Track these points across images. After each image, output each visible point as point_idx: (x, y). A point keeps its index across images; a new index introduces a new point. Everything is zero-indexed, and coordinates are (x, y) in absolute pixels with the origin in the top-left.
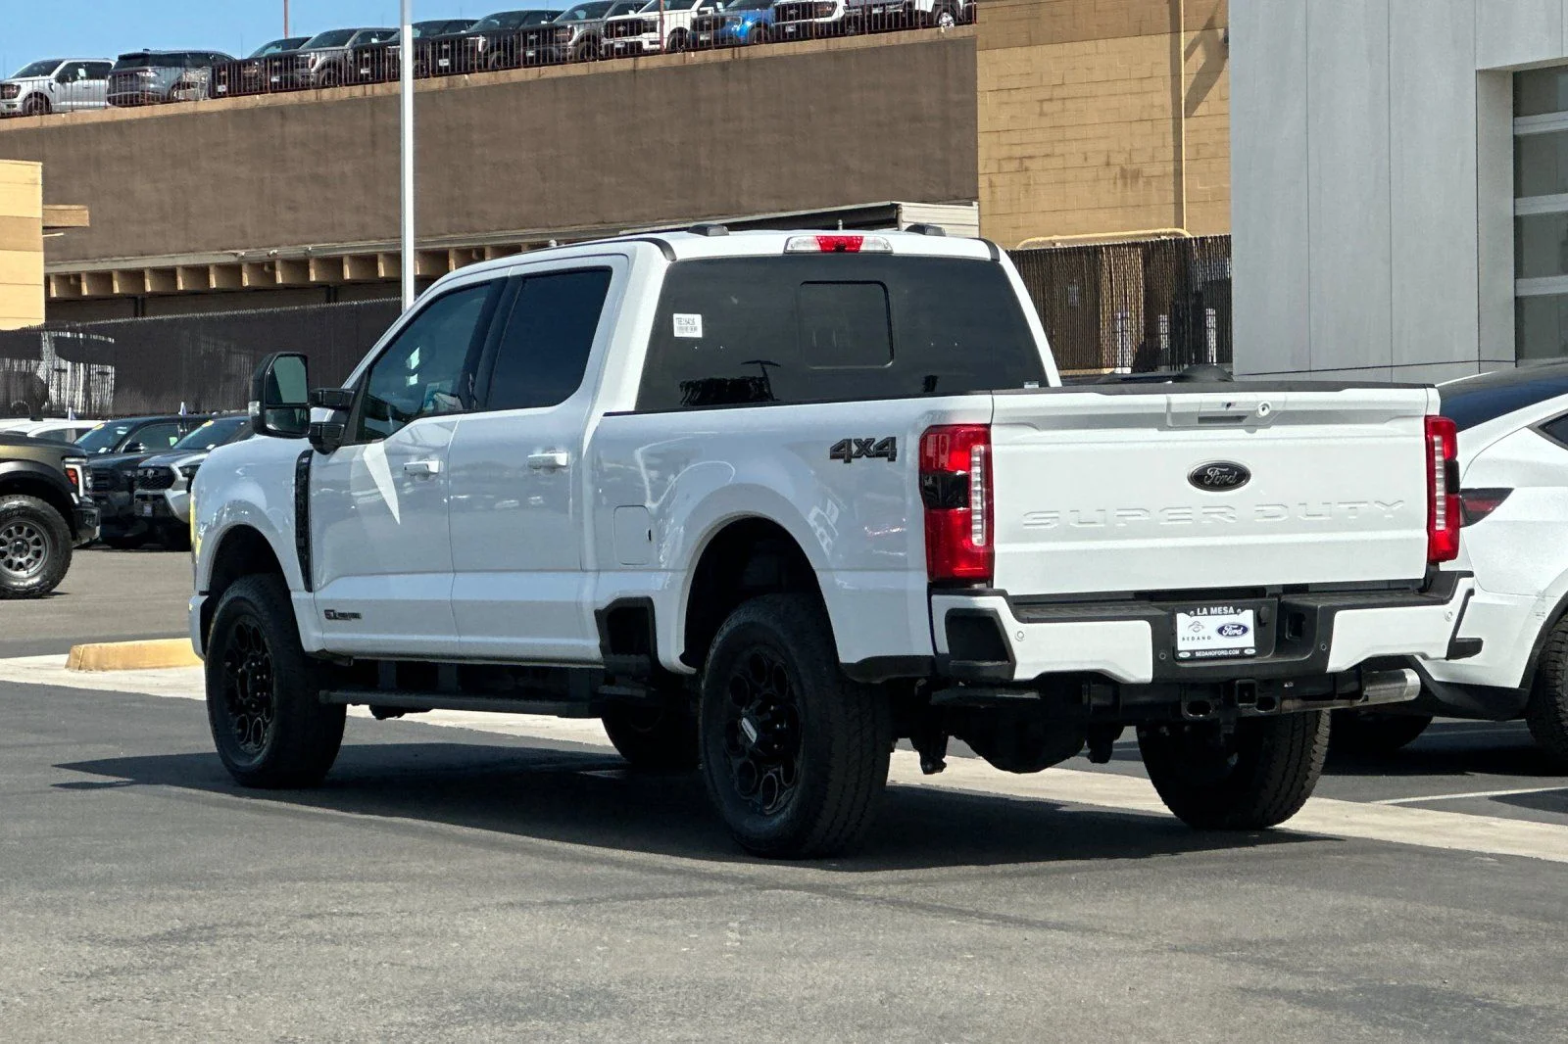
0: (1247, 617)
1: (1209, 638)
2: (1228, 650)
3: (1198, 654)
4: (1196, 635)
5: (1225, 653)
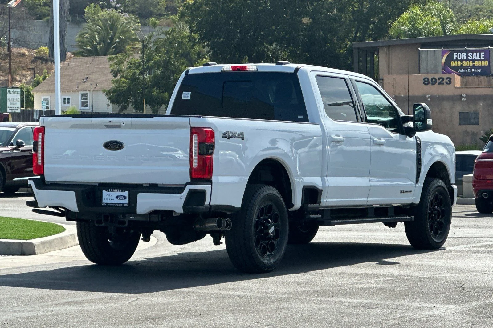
0: (126, 194)
1: (113, 199)
2: (118, 204)
3: (108, 205)
4: (109, 198)
5: (117, 205)
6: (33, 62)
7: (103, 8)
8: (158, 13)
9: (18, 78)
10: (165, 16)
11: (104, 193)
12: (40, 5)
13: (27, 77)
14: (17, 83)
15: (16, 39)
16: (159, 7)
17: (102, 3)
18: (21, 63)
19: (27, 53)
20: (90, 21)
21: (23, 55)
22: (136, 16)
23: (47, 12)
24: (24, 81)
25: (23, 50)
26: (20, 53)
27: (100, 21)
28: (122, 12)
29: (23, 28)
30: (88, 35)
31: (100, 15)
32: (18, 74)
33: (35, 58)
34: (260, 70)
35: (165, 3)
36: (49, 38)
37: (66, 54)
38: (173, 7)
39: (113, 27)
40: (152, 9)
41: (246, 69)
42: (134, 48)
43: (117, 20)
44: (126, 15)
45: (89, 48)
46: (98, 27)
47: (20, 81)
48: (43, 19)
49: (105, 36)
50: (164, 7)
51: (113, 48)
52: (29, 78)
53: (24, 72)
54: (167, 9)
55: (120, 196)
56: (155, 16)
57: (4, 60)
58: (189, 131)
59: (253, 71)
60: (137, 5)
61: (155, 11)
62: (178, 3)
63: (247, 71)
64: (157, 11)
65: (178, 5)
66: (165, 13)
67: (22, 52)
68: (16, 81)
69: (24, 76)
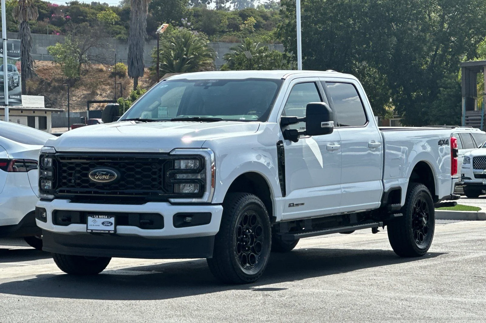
6: (111, 77)
7: (174, 26)
8: (221, 30)
9: (99, 92)
10: (228, 33)
12: (112, 24)
13: (107, 91)
14: (99, 97)
15: (96, 56)
16: (221, 25)
17: (173, 21)
18: (100, 78)
19: (104, 69)
20: (163, 38)
21: (101, 71)
22: (204, 34)
23: (118, 30)
24: (104, 94)
25: (101, 66)
26: (97, 69)
27: (173, 38)
28: (192, 30)
29: (102, 46)
30: (163, 52)
31: (172, 33)
32: (99, 88)
33: (113, 73)
35: (227, 21)
36: (128, 55)
37: (144, 69)
38: (234, 24)
39: (186, 44)
40: (215, 26)
42: (205, 63)
43: (189, 38)
44: (196, 33)
45: (165, 63)
46: (173, 44)
47: (101, 95)
48: (115, 37)
49: (179, 52)
50: (226, 24)
51: (188, 64)
52: (109, 92)
53: (104, 87)
54: (229, 26)
56: (218, 33)
57: (84, 75)
60: (201, 23)
61: (218, 28)
62: (239, 20)
64: (220, 28)
65: (239, 22)
66: (227, 30)
67: (100, 67)
68: (97, 95)
69: (104, 90)
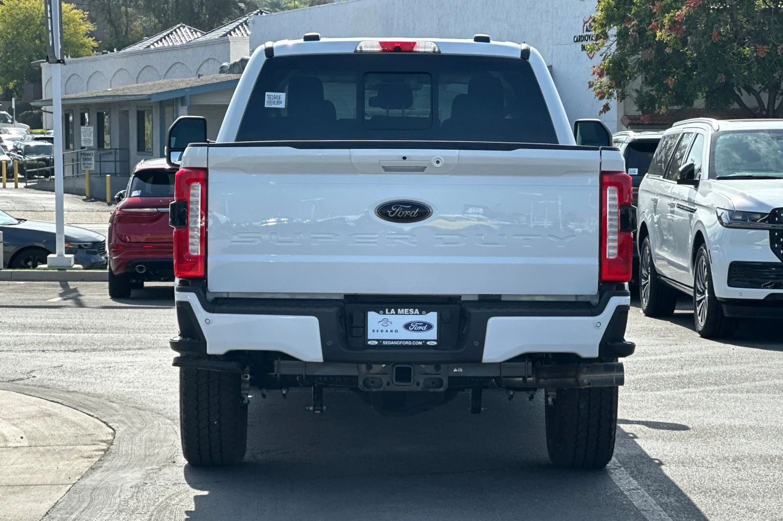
11: (373, 318)
34: (445, 51)
41: (415, 49)
55: (414, 323)
58: (595, 180)
59: (429, 52)
63: (416, 52)
